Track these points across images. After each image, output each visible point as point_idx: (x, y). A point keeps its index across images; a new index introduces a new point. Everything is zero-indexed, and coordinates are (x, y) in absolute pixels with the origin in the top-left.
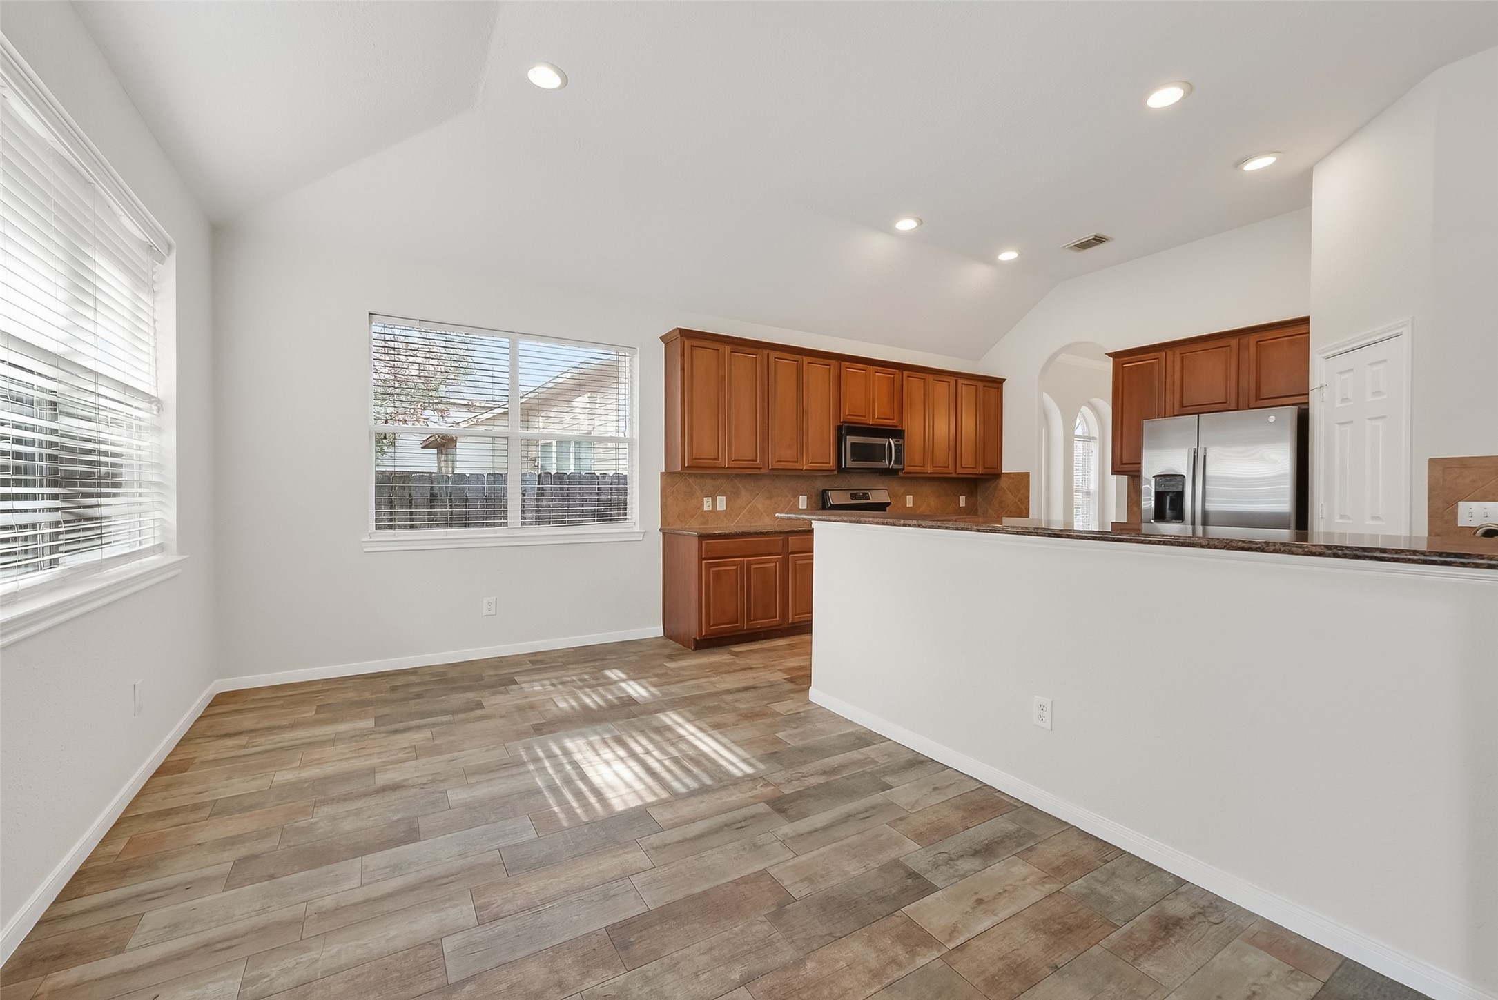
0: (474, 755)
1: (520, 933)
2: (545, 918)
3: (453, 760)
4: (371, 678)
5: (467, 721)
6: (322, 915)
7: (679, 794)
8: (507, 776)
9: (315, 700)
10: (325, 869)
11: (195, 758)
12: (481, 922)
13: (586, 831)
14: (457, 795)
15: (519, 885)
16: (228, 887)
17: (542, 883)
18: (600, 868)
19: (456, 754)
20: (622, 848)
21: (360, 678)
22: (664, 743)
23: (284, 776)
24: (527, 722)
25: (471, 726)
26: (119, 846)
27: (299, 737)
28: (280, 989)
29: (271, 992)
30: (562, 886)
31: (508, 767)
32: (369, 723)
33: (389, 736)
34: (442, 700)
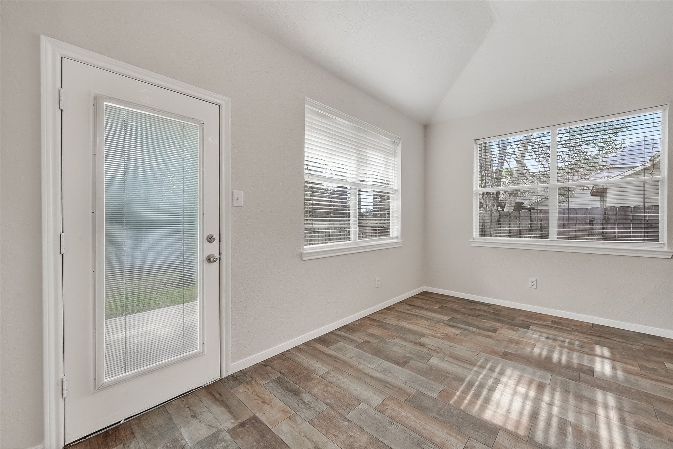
0: (463, 350)
1: (378, 424)
2: (391, 427)
3: (452, 347)
4: (471, 302)
5: (479, 334)
6: (357, 369)
7: (535, 441)
8: (461, 366)
9: (444, 303)
10: (374, 357)
11: (396, 308)
12: (376, 408)
13: (455, 412)
14: (435, 361)
15: (403, 408)
16: (356, 347)
17: (408, 415)
18: (437, 432)
19: (456, 345)
20: (458, 434)
21: (466, 301)
22: (573, 407)
23: (404, 324)
24: (504, 349)
25: (479, 338)
26: (357, 323)
27: (424, 314)
28: (327, 380)
29: (326, 379)
30: (413, 424)
31: (467, 363)
32: (446, 318)
33: (446, 326)
34: (484, 322)
